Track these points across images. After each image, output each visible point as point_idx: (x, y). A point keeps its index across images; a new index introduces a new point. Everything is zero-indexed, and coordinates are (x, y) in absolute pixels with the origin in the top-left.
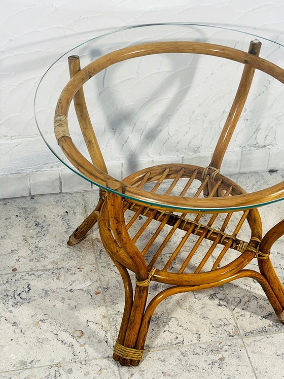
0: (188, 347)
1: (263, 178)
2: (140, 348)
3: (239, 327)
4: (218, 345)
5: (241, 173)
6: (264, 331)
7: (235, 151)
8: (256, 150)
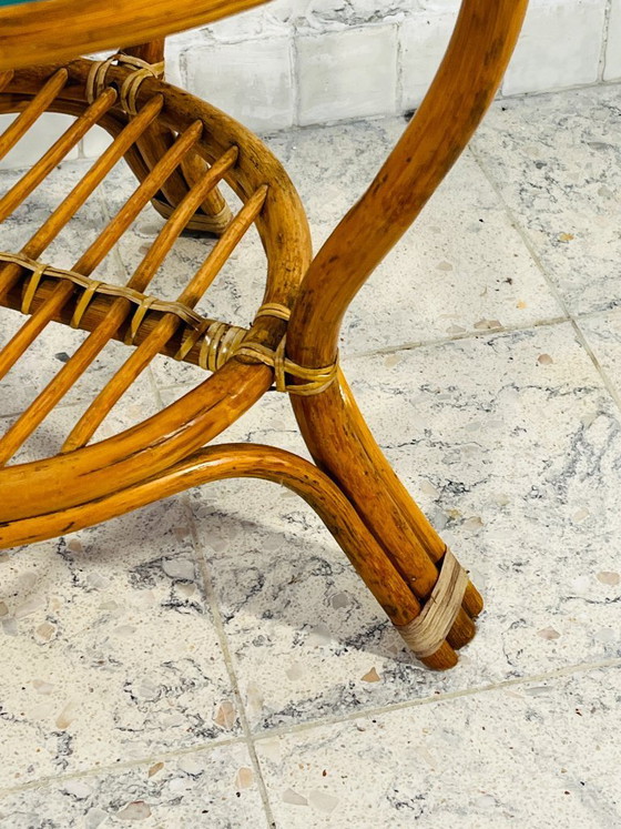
1: (383, 140)
3: (243, 693)
4: (144, 777)
6: (349, 700)
7: (267, 38)
8: (345, 30)
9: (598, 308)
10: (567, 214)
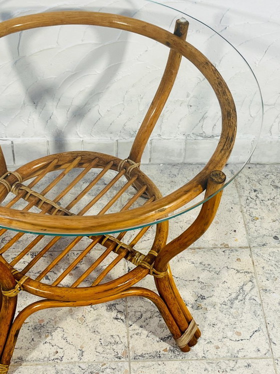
0: (66, 365)
2: (4, 362)
3: (130, 348)
4: (100, 366)
5: (185, 164)
6: (157, 356)
7: (177, 139)
8: (202, 139)
9: (260, 246)
10: (259, 210)
